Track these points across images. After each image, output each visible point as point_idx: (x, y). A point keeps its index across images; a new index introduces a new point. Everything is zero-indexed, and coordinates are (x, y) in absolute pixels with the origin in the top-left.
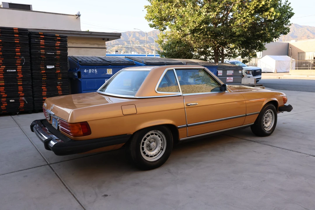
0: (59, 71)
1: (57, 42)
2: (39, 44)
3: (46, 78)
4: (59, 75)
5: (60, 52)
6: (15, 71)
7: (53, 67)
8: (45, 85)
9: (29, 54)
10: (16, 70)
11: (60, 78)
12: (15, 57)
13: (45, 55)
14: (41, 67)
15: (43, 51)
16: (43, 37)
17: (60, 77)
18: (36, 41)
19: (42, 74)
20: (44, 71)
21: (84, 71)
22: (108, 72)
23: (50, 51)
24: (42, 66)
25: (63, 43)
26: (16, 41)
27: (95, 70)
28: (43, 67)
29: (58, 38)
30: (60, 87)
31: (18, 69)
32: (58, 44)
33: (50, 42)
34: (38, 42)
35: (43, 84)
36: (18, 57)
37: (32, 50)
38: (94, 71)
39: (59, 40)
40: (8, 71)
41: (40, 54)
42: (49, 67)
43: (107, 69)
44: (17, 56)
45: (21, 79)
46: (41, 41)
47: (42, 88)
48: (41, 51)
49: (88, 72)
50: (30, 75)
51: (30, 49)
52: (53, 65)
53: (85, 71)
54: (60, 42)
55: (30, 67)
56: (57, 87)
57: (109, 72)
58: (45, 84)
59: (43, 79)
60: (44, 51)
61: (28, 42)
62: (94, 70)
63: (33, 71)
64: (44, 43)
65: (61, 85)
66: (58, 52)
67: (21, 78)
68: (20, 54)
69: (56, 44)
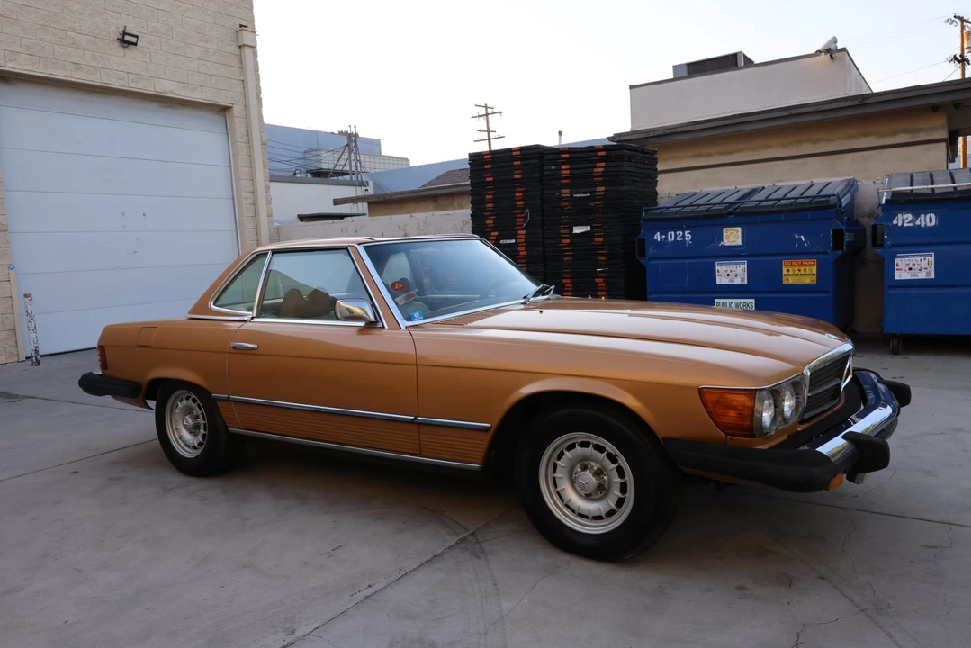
0: (601, 239)
1: (598, 165)
2: (558, 176)
3: (571, 259)
4: (602, 249)
5: (603, 189)
6: (514, 241)
7: (589, 228)
8: (569, 275)
9: (539, 202)
10: (516, 239)
11: (603, 258)
12: (515, 212)
13: (571, 199)
14: (562, 231)
15: (565, 192)
16: (567, 156)
17: (602, 255)
18: (553, 170)
19: (565, 247)
20: (568, 241)
21: (655, 238)
22: (728, 238)
23: (583, 190)
24: (565, 229)
25: (613, 164)
26: (516, 177)
27: (686, 232)
28: (567, 231)
29: (599, 154)
30: (602, 280)
31: (519, 237)
32: (600, 168)
33: (582, 166)
34: (557, 172)
35: (566, 273)
36: (519, 211)
37: (545, 192)
38: (683, 237)
39: (602, 159)
40: (501, 242)
41: (560, 199)
42: (577, 230)
43: (725, 229)
44: (519, 209)
45: (524, 261)
46: (563, 167)
47: (564, 281)
48: (563, 191)
49: (666, 238)
50: (541, 249)
51: (542, 190)
52: (586, 225)
53: (658, 237)
54: (603, 164)
55: (540, 232)
56: (597, 280)
57: (732, 236)
58: (569, 273)
59: (565, 259)
60: (567, 191)
61: (537, 175)
62: (684, 234)
63: (547, 241)
64: (568, 172)
65: (604, 275)
66: (601, 189)
67: (524, 257)
68: (522, 203)
69: (595, 170)
